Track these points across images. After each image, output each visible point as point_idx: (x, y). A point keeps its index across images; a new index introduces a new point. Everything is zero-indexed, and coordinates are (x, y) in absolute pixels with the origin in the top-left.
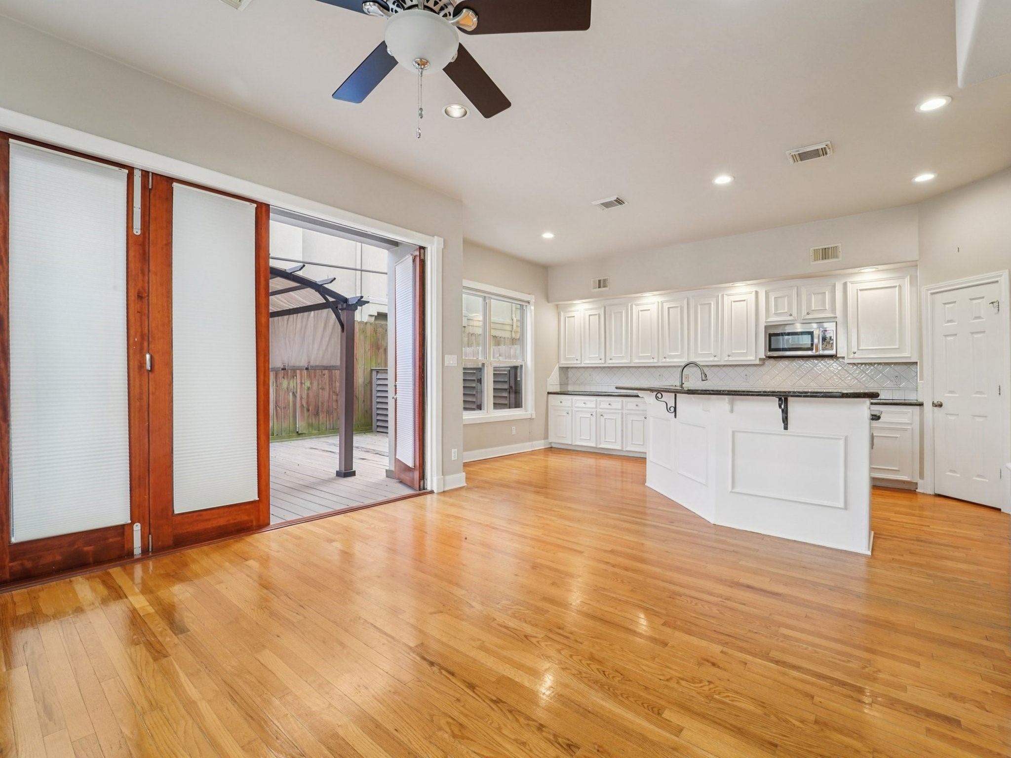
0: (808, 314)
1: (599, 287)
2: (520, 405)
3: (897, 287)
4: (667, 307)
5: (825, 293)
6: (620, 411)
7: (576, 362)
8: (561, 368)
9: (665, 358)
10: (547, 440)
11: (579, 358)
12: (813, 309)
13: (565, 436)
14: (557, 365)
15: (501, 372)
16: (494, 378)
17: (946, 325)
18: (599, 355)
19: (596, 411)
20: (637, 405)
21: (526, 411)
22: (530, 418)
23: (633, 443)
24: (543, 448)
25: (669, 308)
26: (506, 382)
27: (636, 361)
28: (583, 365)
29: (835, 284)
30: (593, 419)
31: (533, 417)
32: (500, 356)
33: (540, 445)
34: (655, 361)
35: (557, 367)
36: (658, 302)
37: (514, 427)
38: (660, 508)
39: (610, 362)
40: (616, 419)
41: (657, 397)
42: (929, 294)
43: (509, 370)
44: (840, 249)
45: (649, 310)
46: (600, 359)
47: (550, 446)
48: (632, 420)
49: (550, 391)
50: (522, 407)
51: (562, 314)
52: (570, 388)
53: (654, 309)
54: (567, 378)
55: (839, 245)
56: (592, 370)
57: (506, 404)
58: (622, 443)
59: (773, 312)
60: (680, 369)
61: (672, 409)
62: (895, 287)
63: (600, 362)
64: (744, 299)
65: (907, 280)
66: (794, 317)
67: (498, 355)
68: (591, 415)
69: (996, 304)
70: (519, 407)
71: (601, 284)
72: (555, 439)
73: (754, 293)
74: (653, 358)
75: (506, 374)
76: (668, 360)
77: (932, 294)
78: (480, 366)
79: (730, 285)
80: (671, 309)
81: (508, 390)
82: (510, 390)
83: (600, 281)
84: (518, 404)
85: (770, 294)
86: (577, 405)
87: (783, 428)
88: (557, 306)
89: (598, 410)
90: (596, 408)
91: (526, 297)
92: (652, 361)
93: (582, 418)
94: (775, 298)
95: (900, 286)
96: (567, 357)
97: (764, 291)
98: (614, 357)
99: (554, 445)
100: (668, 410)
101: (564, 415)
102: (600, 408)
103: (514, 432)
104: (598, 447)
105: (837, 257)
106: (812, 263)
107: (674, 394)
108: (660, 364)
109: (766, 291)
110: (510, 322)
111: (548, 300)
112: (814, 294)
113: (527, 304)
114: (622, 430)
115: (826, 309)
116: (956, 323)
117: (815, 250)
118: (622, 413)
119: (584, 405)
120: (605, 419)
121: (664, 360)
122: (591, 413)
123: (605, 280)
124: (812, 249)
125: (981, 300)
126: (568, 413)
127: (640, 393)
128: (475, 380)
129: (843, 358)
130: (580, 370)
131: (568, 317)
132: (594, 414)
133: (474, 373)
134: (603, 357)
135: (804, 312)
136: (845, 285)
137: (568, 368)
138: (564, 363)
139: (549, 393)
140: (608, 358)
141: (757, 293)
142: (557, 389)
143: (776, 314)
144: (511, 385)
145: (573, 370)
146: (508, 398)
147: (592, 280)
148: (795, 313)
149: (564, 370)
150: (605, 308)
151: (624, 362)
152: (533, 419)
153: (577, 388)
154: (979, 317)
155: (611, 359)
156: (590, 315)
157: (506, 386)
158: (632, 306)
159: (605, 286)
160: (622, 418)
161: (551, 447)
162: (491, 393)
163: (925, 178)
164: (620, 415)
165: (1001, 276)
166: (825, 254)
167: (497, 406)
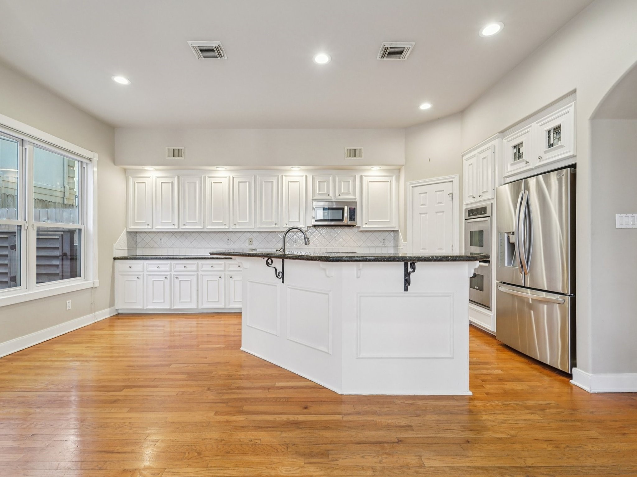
0: (339, 195)
1: (174, 156)
2: (78, 273)
3: (389, 182)
4: (237, 181)
5: (349, 181)
6: (196, 273)
7: (146, 227)
8: (129, 233)
9: (235, 225)
10: (113, 308)
11: (150, 223)
12: (343, 192)
13: (135, 301)
14: (125, 230)
15: (50, 237)
16: (37, 244)
17: (421, 207)
18: (172, 221)
19: (171, 274)
20: (212, 267)
21: (86, 280)
22: (92, 288)
23: (209, 300)
24: (108, 316)
25: (239, 182)
26: (58, 248)
27: (209, 227)
28: (154, 230)
29: (356, 176)
30: (167, 282)
31: (96, 286)
32: (48, 219)
33: (105, 314)
34: (227, 227)
35: (124, 232)
36: (230, 177)
37: (70, 301)
38: (278, 384)
39: (184, 227)
40: (191, 280)
41: (268, 264)
42: (411, 187)
43: (62, 235)
44: (363, 151)
45: (221, 183)
46: (174, 225)
47: (116, 313)
48: (208, 280)
49: (116, 256)
50: (80, 276)
51: (131, 179)
52: (139, 252)
53: (225, 181)
54: (136, 242)
55: (362, 148)
56: (163, 234)
57: (58, 274)
58: (198, 302)
59: (317, 193)
60: (283, 234)
61: (281, 274)
62: (388, 181)
63: (173, 227)
64: (297, 181)
65: (394, 178)
66: (330, 197)
67: (46, 218)
68: (165, 278)
69: (451, 195)
70: (76, 276)
71: (176, 153)
72: (122, 306)
73: (304, 177)
74: (225, 225)
75: (58, 239)
76: (237, 227)
77: (413, 187)
78: (14, 229)
79: (288, 168)
80: (240, 184)
81: (61, 257)
82: (63, 256)
83: (174, 150)
84: (75, 273)
85: (316, 178)
86: (150, 269)
87: (404, 290)
88: (125, 170)
89: (173, 273)
90: (171, 271)
91: (88, 154)
92: (224, 227)
93: (154, 282)
94: (319, 182)
95: (390, 181)
96: (136, 222)
97: (312, 177)
98: (187, 223)
99: (120, 312)
100: (277, 275)
101: (135, 280)
102: (175, 271)
103: (69, 306)
104: (173, 308)
105: (361, 157)
106: (346, 158)
107: (281, 260)
108: (231, 230)
109: (313, 176)
110: (63, 190)
111: (114, 161)
112: (343, 182)
113: (88, 161)
114: (198, 290)
115: (350, 193)
116: (427, 206)
117: (348, 149)
118: (198, 275)
119: (157, 269)
120: (180, 281)
121: (234, 227)
122: (165, 276)
123: (180, 150)
124: (345, 148)
125: (442, 192)
126: (138, 278)
127: (232, 257)
128: (7, 247)
129: (360, 227)
130: (150, 235)
131: (137, 183)
132: (168, 277)
133: (7, 238)
134: (176, 223)
135: (337, 194)
136: (361, 177)
137: (136, 232)
138: (132, 227)
139: (115, 259)
140: (181, 224)
141: (306, 176)
142: (125, 254)
143: (319, 194)
144: (64, 251)
145: (143, 235)
146: (60, 267)
147: (166, 148)
148: (331, 195)
149: (132, 235)
150: (178, 177)
151: (198, 227)
152: (96, 287)
153: (146, 252)
154: (441, 203)
155: (184, 225)
156: (162, 183)
157: (58, 253)
158: (205, 177)
159: (180, 155)
160: (198, 279)
161: (119, 314)
162: (33, 262)
163: (425, 106)
164: (195, 277)
165: (454, 178)
166: (354, 153)
167: (42, 277)
